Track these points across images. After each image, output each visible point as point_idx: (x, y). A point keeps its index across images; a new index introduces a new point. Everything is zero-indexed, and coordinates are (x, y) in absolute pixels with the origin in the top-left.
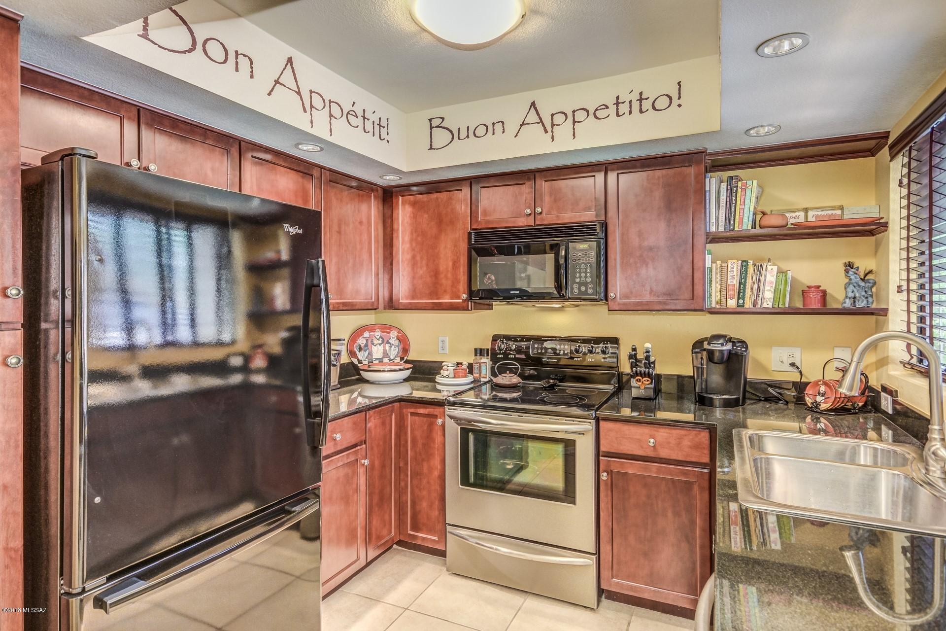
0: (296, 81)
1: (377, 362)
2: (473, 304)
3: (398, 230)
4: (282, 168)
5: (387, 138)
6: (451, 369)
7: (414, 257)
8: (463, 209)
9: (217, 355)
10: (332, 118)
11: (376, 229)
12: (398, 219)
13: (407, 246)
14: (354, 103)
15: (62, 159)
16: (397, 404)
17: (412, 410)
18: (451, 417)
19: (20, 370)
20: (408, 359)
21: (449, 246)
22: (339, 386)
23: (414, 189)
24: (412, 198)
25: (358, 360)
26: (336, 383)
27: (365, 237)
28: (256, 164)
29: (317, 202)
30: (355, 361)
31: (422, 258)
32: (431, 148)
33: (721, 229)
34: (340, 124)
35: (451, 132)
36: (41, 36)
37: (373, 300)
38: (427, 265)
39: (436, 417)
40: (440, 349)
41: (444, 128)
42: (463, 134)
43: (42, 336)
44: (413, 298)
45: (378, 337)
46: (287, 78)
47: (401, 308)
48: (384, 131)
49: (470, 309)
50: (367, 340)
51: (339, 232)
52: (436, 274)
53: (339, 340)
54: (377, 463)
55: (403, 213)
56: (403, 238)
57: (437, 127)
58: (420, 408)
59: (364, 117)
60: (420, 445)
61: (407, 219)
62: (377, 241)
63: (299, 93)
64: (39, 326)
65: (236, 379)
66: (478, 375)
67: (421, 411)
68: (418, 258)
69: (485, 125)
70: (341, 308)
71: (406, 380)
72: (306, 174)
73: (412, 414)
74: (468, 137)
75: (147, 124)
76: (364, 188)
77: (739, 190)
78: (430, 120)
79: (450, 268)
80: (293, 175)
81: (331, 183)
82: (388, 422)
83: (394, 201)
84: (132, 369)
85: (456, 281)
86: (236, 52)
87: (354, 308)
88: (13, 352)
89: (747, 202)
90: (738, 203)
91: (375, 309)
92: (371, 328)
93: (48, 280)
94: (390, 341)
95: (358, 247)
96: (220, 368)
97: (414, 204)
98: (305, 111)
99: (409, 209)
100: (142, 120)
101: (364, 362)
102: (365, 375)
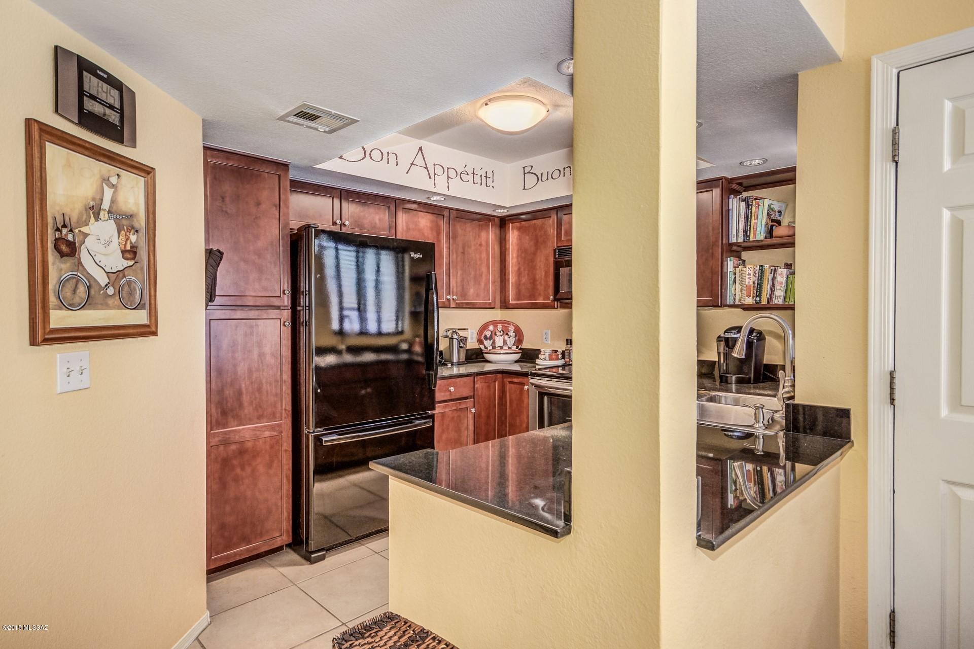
0: (425, 161)
1: (499, 348)
2: (559, 304)
3: (509, 248)
4: (422, 213)
5: (492, 184)
6: (547, 354)
7: (519, 269)
8: (552, 231)
9: (392, 341)
10: (449, 179)
11: (493, 249)
12: (509, 240)
13: (515, 260)
14: (466, 165)
15: (305, 229)
16: (499, 376)
17: (510, 380)
18: (532, 384)
19: (290, 328)
20: (522, 347)
21: (542, 260)
22: (466, 362)
23: (523, 217)
24: (518, 224)
25: (485, 347)
26: (464, 360)
27: (484, 255)
28: (405, 212)
29: (447, 233)
30: (482, 347)
31: (524, 270)
32: (524, 189)
33: (741, 240)
34: (455, 182)
35: (537, 176)
36: (298, 168)
37: (491, 301)
38: (528, 274)
39: (523, 384)
40: (544, 339)
41: (533, 173)
42: (545, 178)
43: (298, 313)
44: (518, 300)
45: (500, 330)
46: (419, 161)
47: (510, 307)
48: (489, 181)
49: (556, 307)
50: (492, 332)
51: (463, 253)
52: (534, 281)
53: (464, 329)
54: (483, 414)
55: (513, 236)
56: (512, 254)
57: (529, 173)
58: (514, 378)
59: (474, 174)
60: (515, 405)
61: (515, 241)
62: (493, 257)
63: (426, 168)
64: (297, 309)
65: (404, 356)
66: (568, 360)
67: (515, 380)
68: (522, 269)
69: (559, 170)
70: (464, 306)
71: (516, 362)
72: (439, 214)
73: (511, 382)
74: (548, 179)
75: (345, 199)
76: (483, 220)
77: (754, 208)
78: (524, 168)
79: (543, 277)
80: (429, 216)
81: (458, 219)
82: (492, 387)
83: (507, 226)
84: (343, 347)
85: (547, 287)
86: (388, 153)
87: (474, 307)
88: (287, 320)
89: (760, 217)
90: (753, 218)
91: (493, 308)
92: (495, 323)
93: (300, 286)
94: (509, 333)
95: (479, 263)
96: (393, 349)
97: (519, 229)
98: (430, 178)
99: (516, 233)
100: (342, 197)
101: (489, 348)
102: (488, 357)
